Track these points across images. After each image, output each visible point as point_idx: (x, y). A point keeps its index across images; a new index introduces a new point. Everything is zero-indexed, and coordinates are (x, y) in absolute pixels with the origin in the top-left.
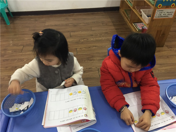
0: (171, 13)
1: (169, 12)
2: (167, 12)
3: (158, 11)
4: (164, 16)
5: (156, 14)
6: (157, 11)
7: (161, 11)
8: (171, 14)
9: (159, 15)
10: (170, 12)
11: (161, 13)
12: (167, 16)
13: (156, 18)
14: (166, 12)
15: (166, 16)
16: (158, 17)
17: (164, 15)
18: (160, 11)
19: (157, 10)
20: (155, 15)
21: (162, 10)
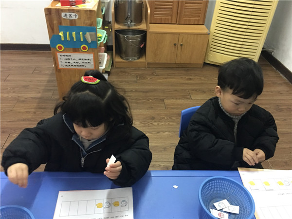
0: (87, 61)
1: (82, 59)
2: (80, 59)
3: (61, 56)
4: (75, 64)
5: (59, 60)
6: (59, 56)
7: (67, 56)
8: (89, 63)
9: (66, 63)
10: (85, 59)
11: (69, 59)
12: (83, 66)
13: (62, 67)
14: (77, 59)
15: (80, 66)
16: (66, 66)
17: (75, 62)
18: (64, 56)
19: (58, 54)
20: (60, 63)
21: (68, 54)
